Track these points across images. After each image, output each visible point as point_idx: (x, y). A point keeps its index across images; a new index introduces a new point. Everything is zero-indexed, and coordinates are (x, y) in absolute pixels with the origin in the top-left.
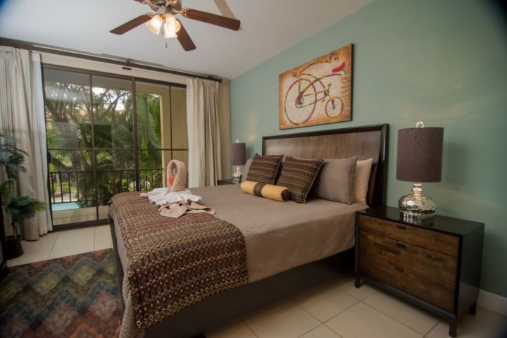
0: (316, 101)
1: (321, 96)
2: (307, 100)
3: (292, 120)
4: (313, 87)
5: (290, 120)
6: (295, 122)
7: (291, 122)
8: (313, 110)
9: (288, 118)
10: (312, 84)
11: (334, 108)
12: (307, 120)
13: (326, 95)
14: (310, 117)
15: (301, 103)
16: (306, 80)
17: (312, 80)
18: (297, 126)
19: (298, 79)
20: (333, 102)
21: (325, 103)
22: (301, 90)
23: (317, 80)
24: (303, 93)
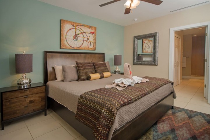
0: (84, 41)
1: (86, 39)
2: (80, 39)
3: (71, 46)
4: (83, 34)
5: (69, 45)
6: (73, 46)
7: (70, 46)
8: (83, 44)
9: (68, 44)
10: (82, 33)
11: (91, 45)
12: (79, 47)
13: (88, 40)
14: (81, 46)
15: (76, 39)
16: (80, 30)
17: (82, 32)
18: (74, 48)
19: (75, 27)
20: (90, 43)
21: (87, 43)
22: (77, 33)
23: (84, 33)
24: (77, 35)
